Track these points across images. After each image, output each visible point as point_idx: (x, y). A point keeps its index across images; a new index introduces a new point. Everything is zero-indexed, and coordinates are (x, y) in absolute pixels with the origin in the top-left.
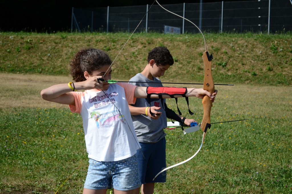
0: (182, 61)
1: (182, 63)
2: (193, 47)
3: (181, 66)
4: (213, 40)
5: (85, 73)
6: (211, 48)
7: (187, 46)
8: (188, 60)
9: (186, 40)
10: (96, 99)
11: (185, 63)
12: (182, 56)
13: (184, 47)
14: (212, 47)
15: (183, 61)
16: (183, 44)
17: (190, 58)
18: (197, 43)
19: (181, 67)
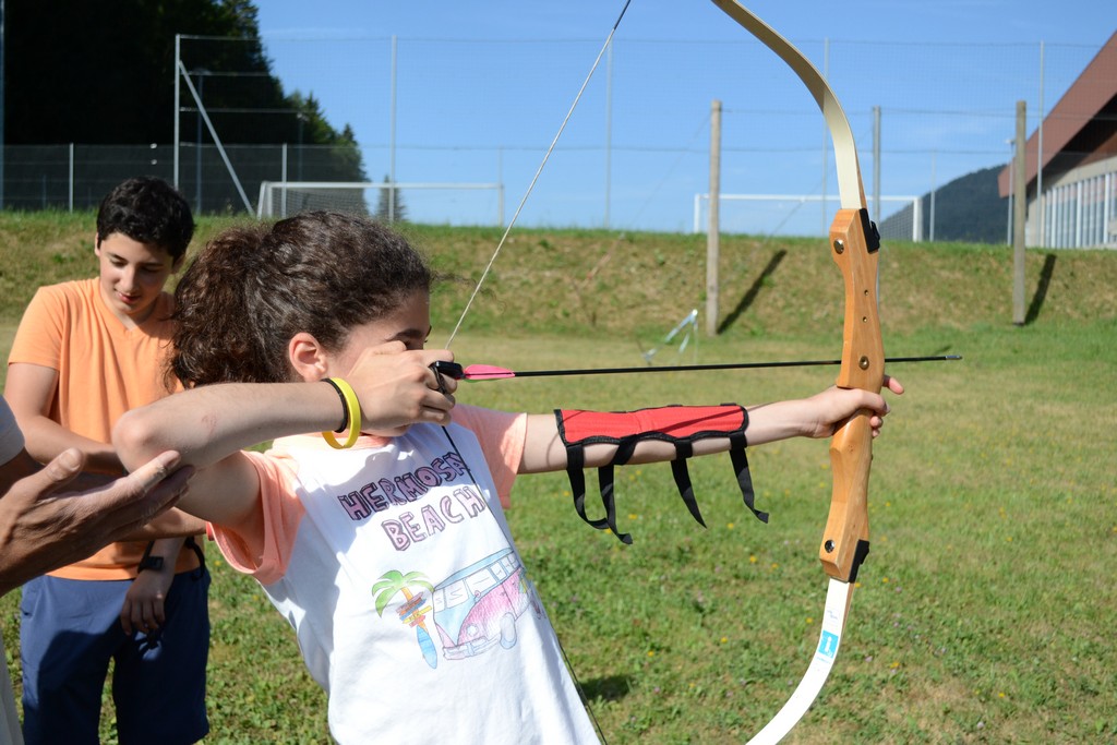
0: (13, 275)
1: (12, 280)
2: (37, 243)
3: (11, 285)
4: (81, 226)
5: (297, 343)
6: (79, 246)
7: (22, 239)
8: (27, 271)
9: (16, 225)
10: (379, 498)
11: (20, 278)
12: (12, 263)
13: (14, 241)
14: (83, 243)
15: (16, 273)
16: (11, 234)
17: (30, 267)
18: (44, 233)
19: (12, 289)
